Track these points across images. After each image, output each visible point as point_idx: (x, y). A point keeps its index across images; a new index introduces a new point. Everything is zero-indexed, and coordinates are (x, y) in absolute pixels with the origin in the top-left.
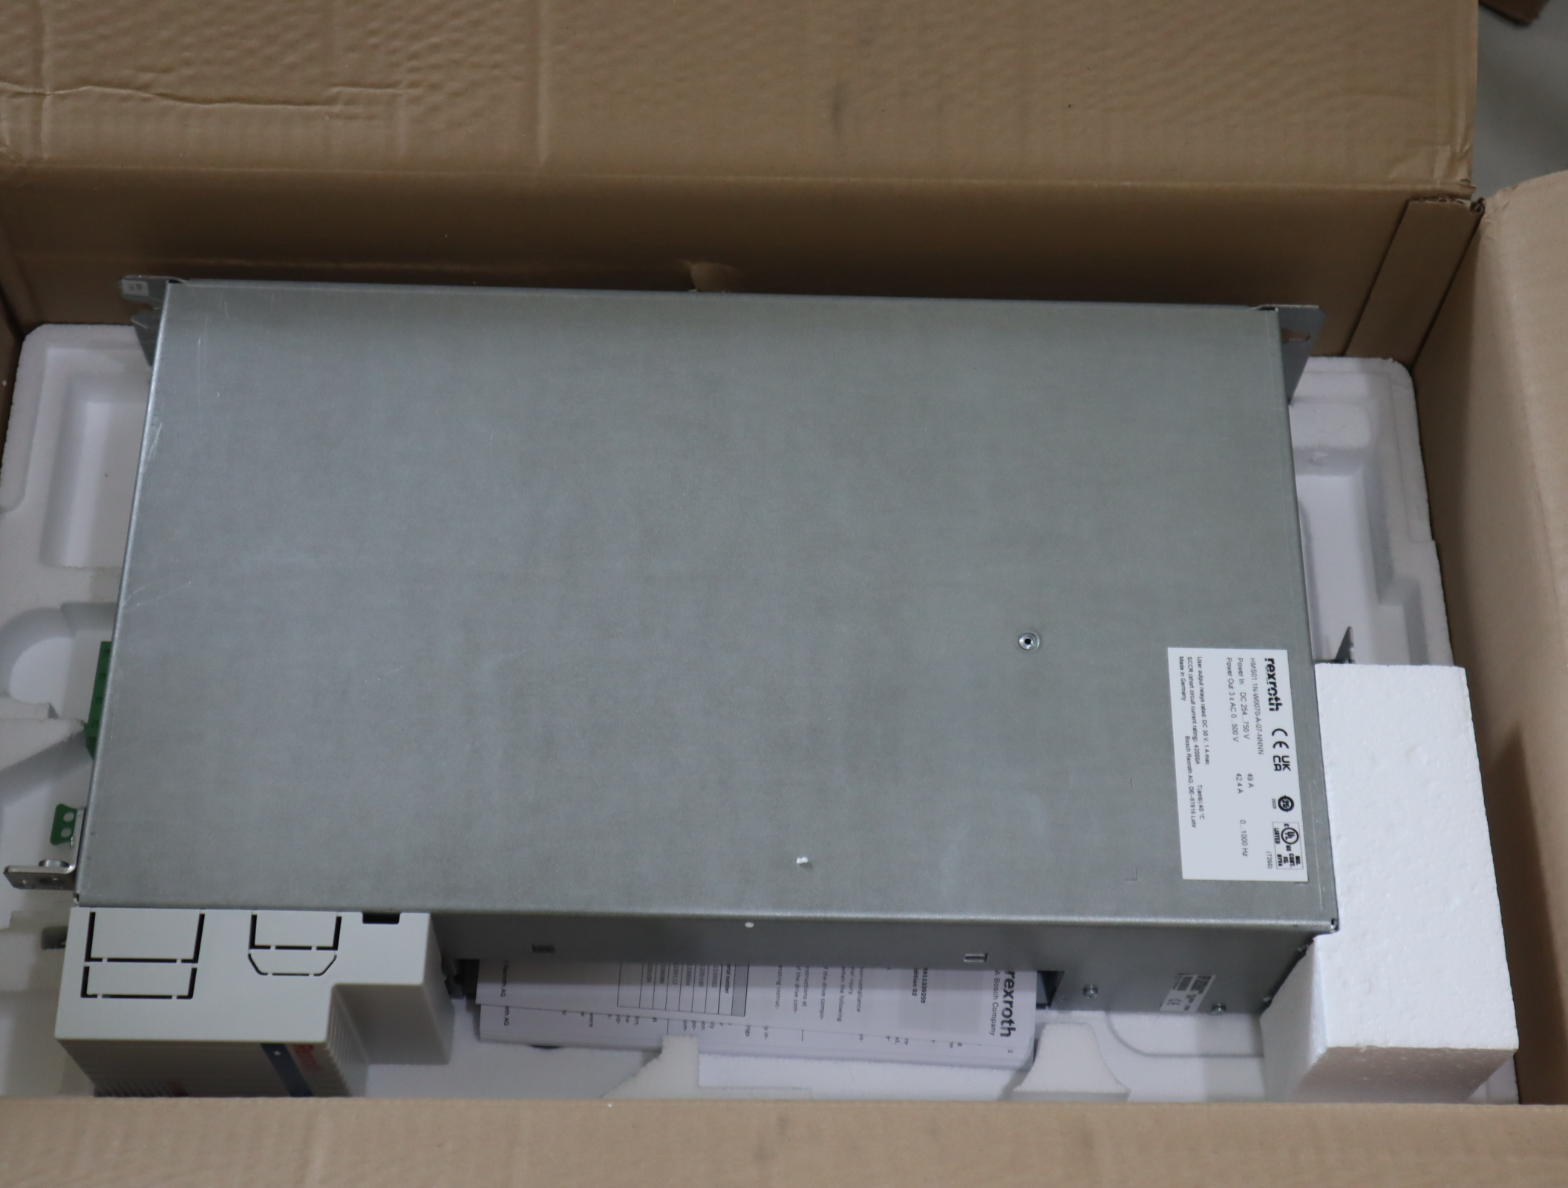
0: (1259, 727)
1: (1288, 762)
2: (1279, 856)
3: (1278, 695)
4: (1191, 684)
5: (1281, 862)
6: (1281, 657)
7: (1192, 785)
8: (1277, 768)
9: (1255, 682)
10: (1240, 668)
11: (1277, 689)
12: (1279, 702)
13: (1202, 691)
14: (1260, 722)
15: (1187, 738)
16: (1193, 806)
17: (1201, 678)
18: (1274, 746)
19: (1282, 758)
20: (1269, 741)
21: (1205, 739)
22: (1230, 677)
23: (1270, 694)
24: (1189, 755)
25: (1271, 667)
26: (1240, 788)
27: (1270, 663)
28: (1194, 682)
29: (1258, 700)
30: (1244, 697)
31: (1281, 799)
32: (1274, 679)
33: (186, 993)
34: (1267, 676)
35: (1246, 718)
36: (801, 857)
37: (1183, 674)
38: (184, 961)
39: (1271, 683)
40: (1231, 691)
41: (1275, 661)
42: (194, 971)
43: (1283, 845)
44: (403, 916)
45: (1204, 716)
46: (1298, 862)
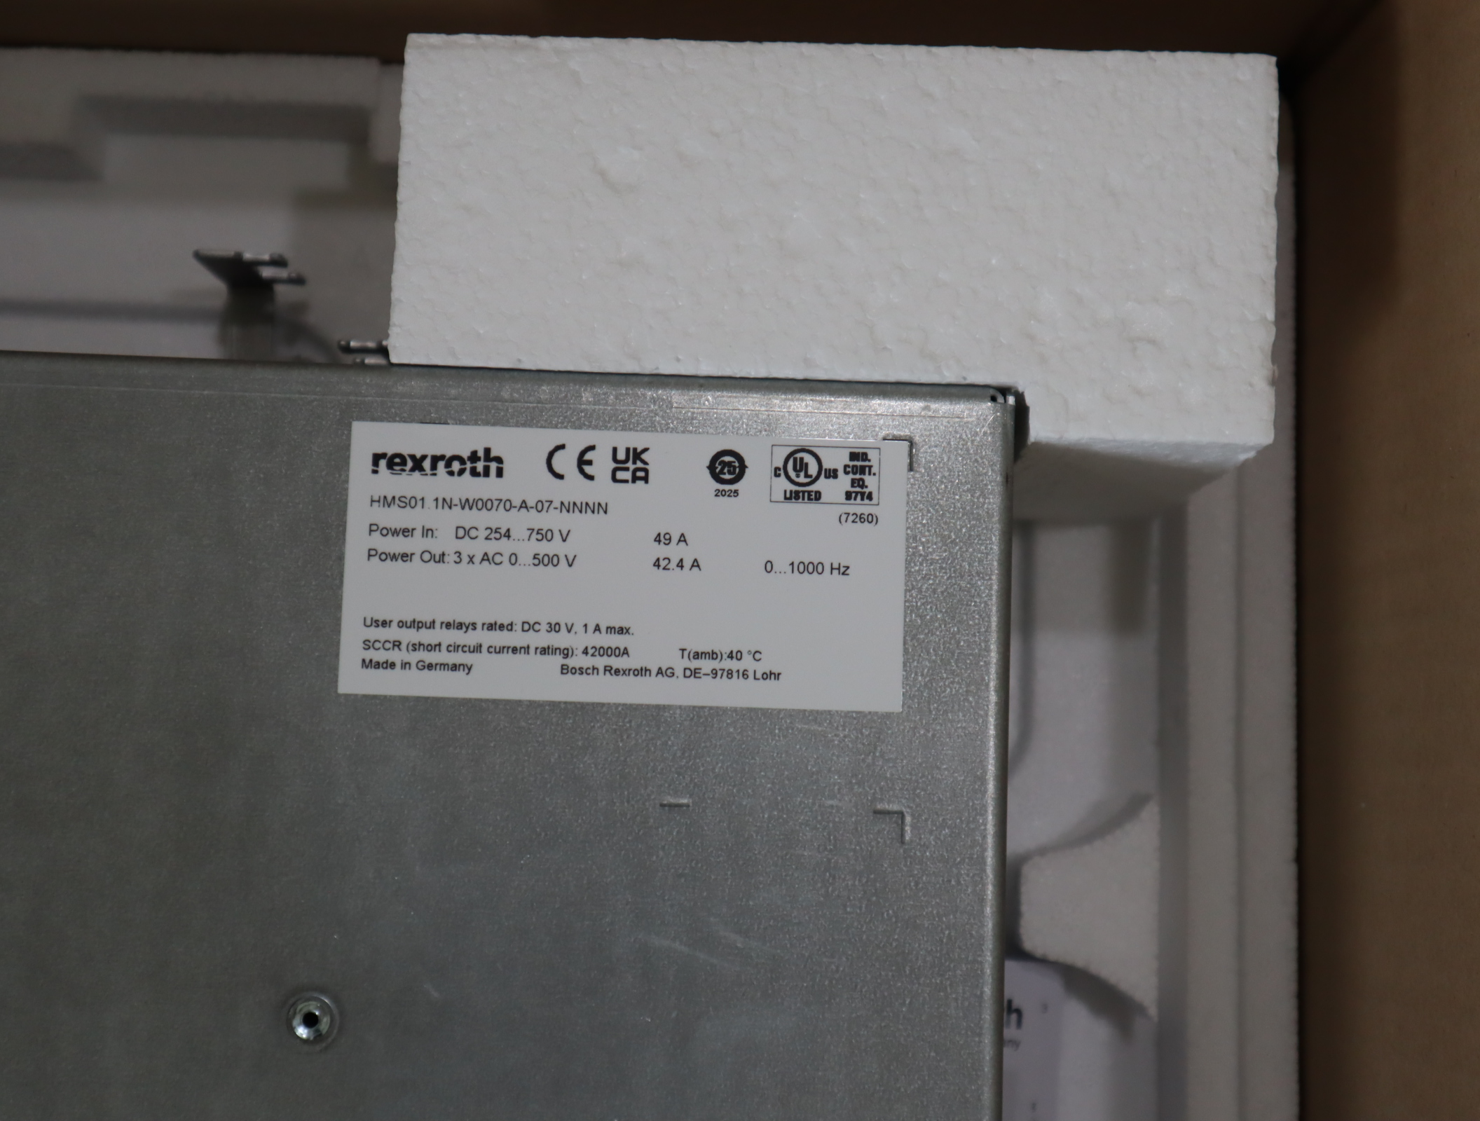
0: (541, 506)
1: (628, 450)
2: (848, 495)
3: (465, 454)
4: (431, 648)
5: (863, 494)
6: (369, 437)
7: (679, 672)
8: (641, 476)
9: (430, 503)
10: (395, 533)
11: (448, 454)
12: (481, 454)
13: (448, 625)
14: (531, 503)
15: (564, 669)
16: (730, 674)
17: (417, 625)
18: (591, 478)
19: (619, 465)
20: (574, 488)
21: (569, 631)
22: (416, 558)
23: (461, 472)
24: (608, 669)
25: (395, 462)
26: (687, 564)
27: (383, 463)
28: (426, 642)
29: (476, 501)
30: (467, 532)
31: (716, 477)
32: (424, 457)
34: (417, 474)
35: (519, 532)
37: (405, 665)
39: (434, 467)
40: (451, 558)
41: (380, 451)
43: (822, 485)
45: (510, 627)
46: (864, 457)
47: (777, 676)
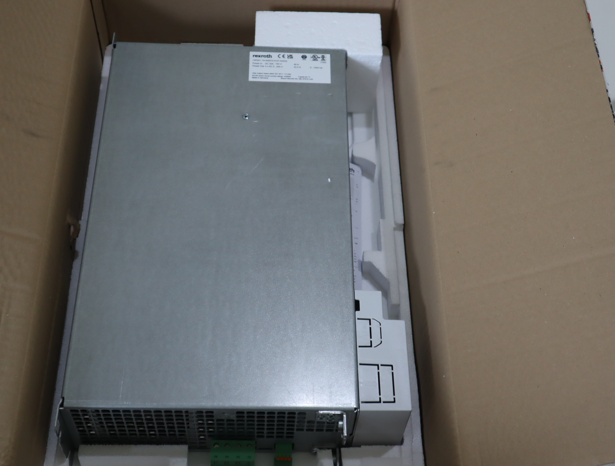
0: (277, 61)
1: (290, 55)
3: (266, 55)
4: (262, 76)
6: (252, 53)
7: (298, 79)
8: (292, 58)
9: (261, 60)
10: (256, 64)
11: (264, 55)
12: (268, 55)
13: (264, 73)
15: (281, 78)
17: (260, 73)
18: (284, 58)
19: (288, 56)
20: (282, 59)
21: (282, 74)
22: (260, 66)
23: (266, 57)
24: (288, 78)
25: (256, 56)
26: (299, 67)
27: (254, 56)
29: (268, 60)
30: (267, 64)
31: (303, 58)
33: (391, 367)
34: (259, 57)
35: (274, 64)
36: (328, 180)
37: (258, 78)
38: (378, 369)
39: (262, 57)
40: (265, 66)
41: (254, 54)
42: (382, 365)
43: (318, 59)
44: (356, 298)
45: (273, 74)
46: (324, 56)
47: (312, 79)
